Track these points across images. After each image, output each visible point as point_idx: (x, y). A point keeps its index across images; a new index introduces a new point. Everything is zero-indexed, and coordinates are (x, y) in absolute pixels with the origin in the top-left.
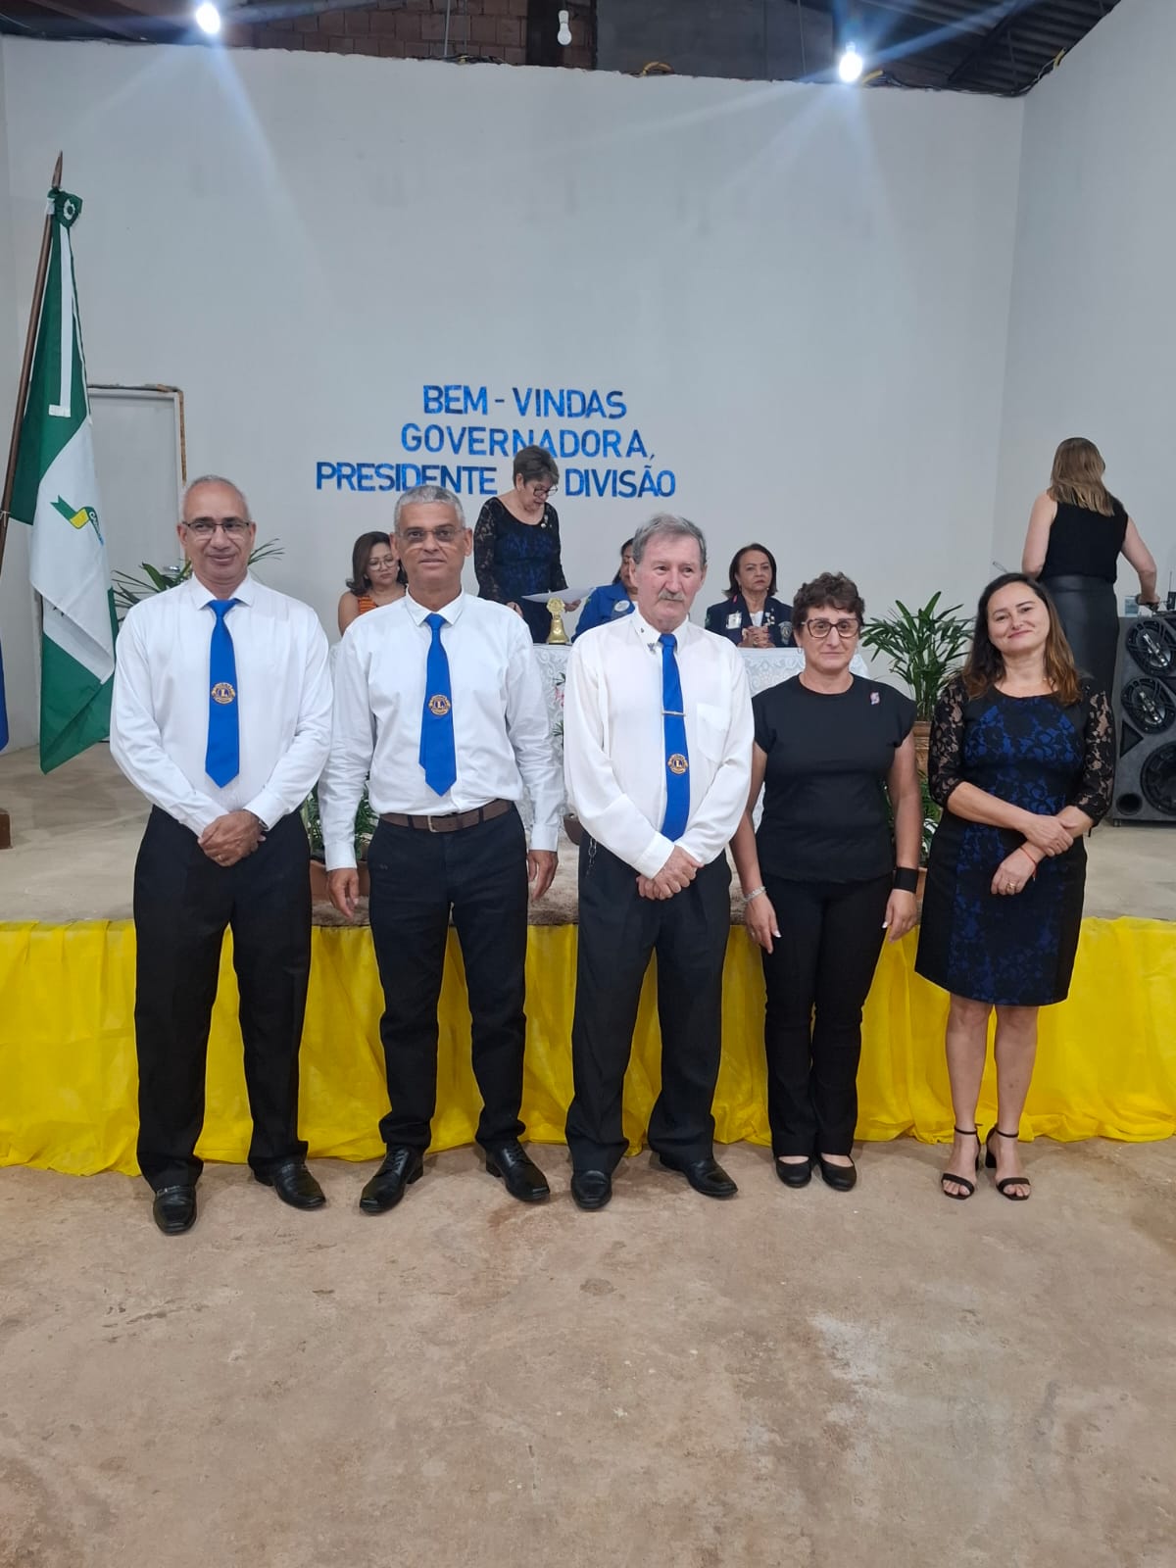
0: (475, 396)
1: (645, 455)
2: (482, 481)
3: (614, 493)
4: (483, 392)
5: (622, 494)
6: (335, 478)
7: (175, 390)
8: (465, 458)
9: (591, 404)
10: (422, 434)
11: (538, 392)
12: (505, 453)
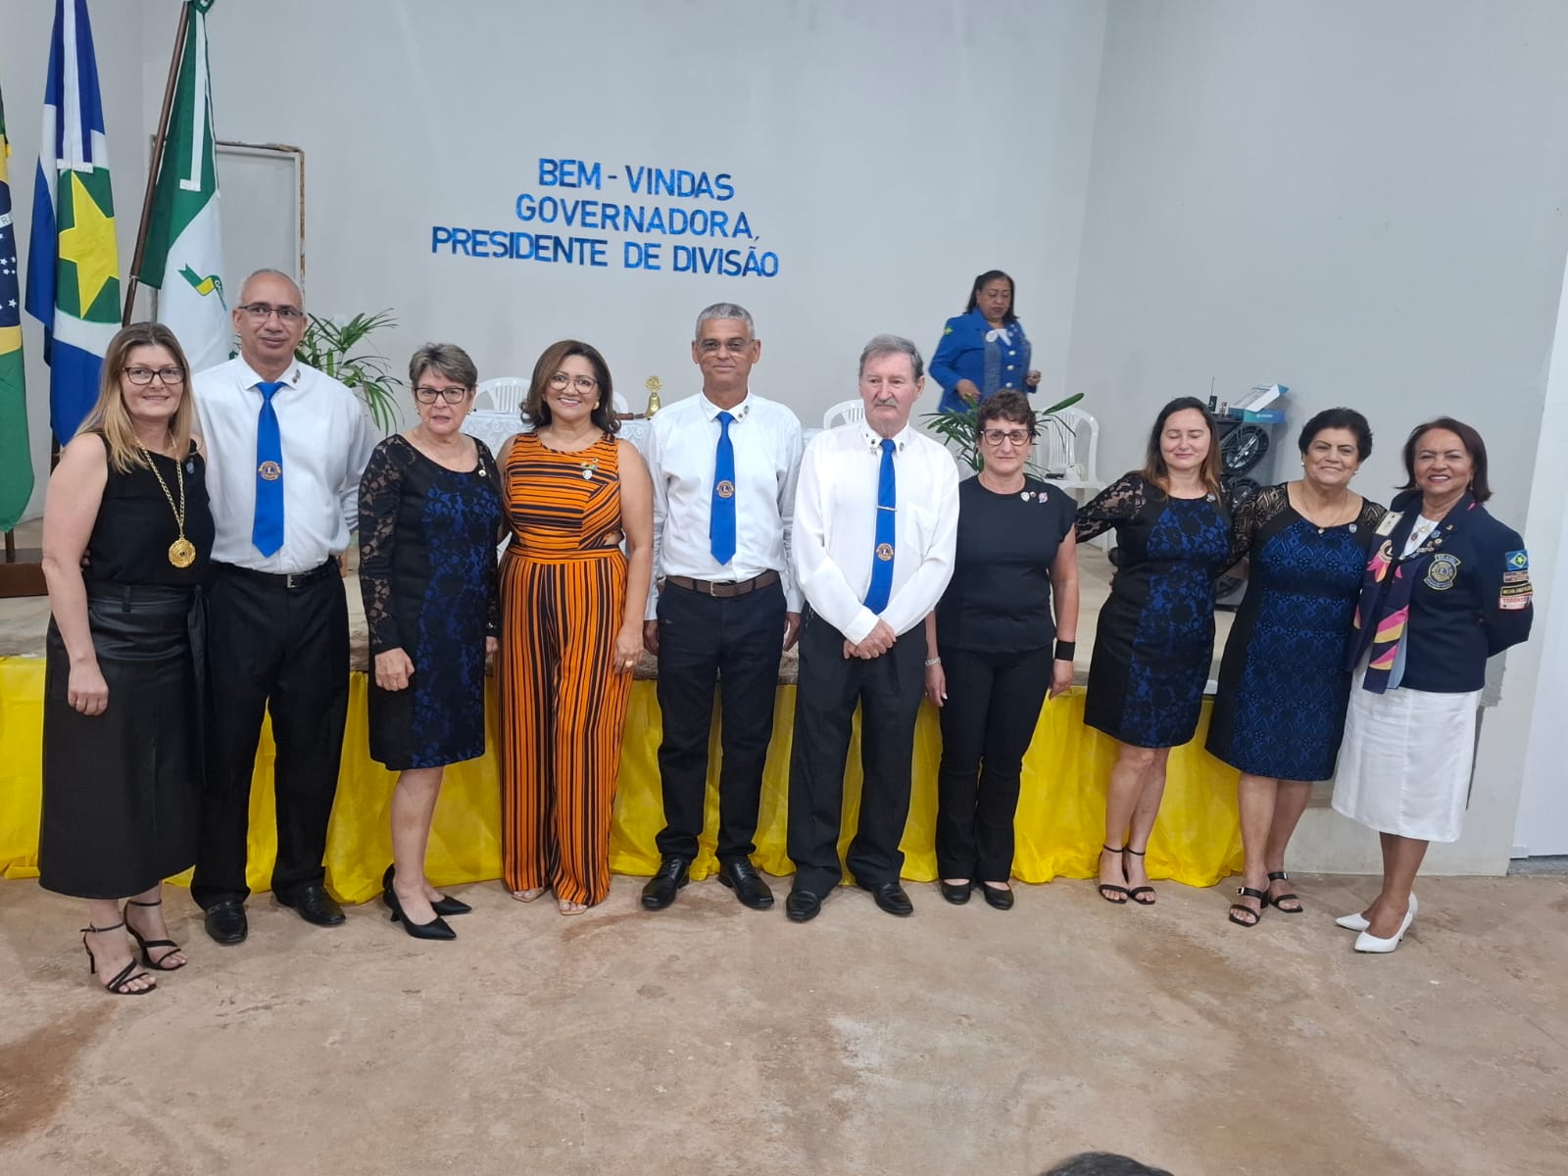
0: (589, 170)
1: (750, 236)
2: (594, 253)
3: (720, 271)
4: (597, 168)
5: (727, 272)
6: (450, 243)
7: (296, 151)
8: (577, 230)
9: (700, 185)
10: (536, 205)
11: (650, 171)
12: (616, 228)
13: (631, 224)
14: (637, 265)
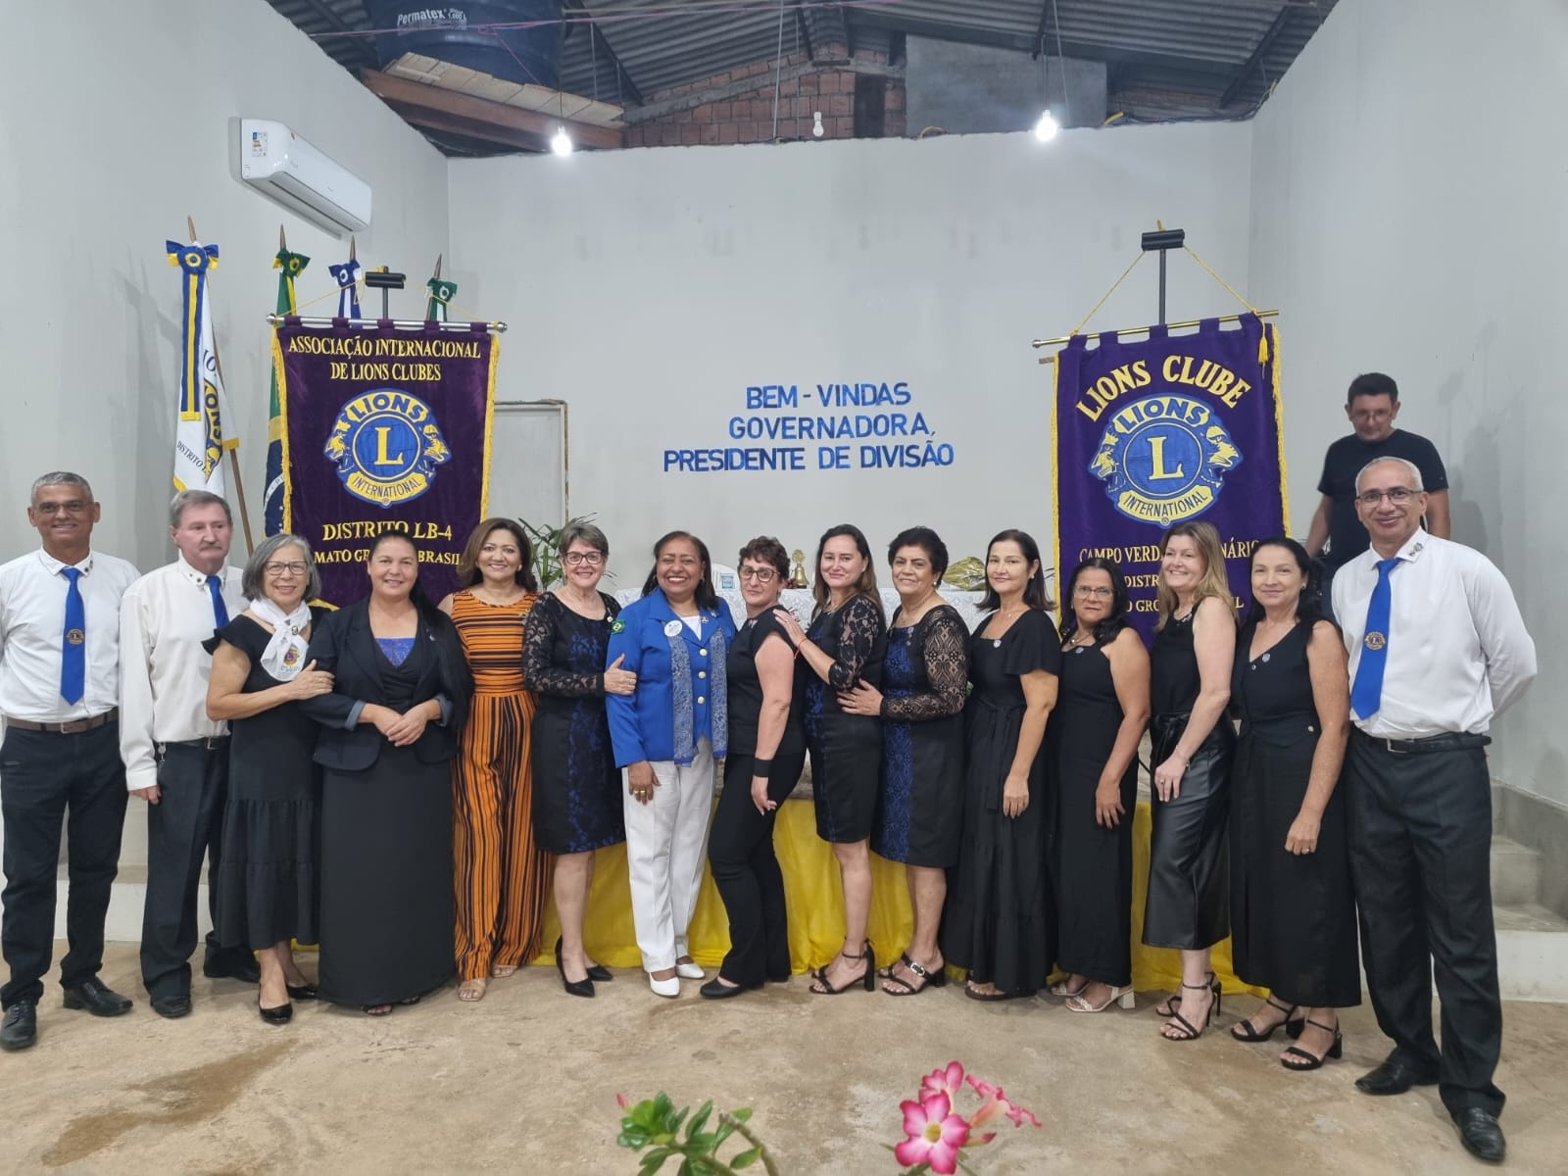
0: (787, 392)
1: (927, 432)
2: (793, 459)
3: (902, 464)
4: (794, 390)
5: (908, 464)
6: (678, 463)
7: (562, 403)
8: (779, 442)
9: (881, 394)
10: (745, 425)
11: (838, 388)
12: (811, 436)
13: (824, 432)
14: (829, 466)
